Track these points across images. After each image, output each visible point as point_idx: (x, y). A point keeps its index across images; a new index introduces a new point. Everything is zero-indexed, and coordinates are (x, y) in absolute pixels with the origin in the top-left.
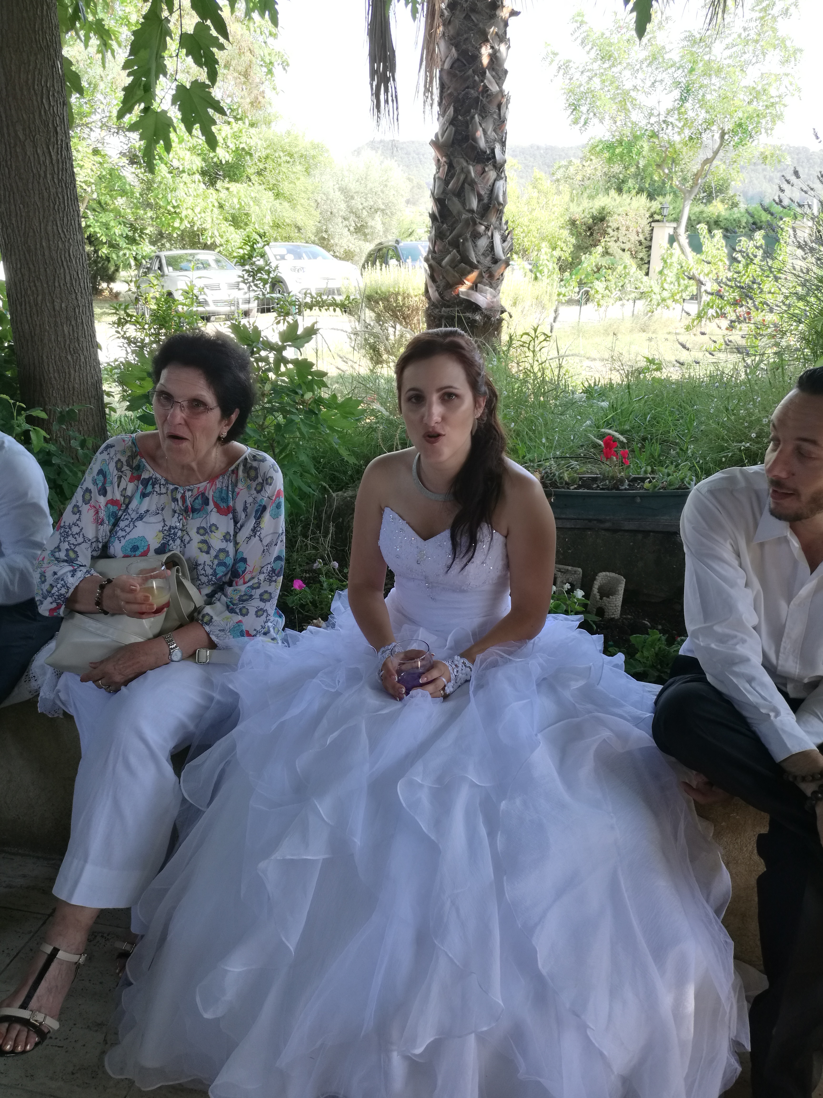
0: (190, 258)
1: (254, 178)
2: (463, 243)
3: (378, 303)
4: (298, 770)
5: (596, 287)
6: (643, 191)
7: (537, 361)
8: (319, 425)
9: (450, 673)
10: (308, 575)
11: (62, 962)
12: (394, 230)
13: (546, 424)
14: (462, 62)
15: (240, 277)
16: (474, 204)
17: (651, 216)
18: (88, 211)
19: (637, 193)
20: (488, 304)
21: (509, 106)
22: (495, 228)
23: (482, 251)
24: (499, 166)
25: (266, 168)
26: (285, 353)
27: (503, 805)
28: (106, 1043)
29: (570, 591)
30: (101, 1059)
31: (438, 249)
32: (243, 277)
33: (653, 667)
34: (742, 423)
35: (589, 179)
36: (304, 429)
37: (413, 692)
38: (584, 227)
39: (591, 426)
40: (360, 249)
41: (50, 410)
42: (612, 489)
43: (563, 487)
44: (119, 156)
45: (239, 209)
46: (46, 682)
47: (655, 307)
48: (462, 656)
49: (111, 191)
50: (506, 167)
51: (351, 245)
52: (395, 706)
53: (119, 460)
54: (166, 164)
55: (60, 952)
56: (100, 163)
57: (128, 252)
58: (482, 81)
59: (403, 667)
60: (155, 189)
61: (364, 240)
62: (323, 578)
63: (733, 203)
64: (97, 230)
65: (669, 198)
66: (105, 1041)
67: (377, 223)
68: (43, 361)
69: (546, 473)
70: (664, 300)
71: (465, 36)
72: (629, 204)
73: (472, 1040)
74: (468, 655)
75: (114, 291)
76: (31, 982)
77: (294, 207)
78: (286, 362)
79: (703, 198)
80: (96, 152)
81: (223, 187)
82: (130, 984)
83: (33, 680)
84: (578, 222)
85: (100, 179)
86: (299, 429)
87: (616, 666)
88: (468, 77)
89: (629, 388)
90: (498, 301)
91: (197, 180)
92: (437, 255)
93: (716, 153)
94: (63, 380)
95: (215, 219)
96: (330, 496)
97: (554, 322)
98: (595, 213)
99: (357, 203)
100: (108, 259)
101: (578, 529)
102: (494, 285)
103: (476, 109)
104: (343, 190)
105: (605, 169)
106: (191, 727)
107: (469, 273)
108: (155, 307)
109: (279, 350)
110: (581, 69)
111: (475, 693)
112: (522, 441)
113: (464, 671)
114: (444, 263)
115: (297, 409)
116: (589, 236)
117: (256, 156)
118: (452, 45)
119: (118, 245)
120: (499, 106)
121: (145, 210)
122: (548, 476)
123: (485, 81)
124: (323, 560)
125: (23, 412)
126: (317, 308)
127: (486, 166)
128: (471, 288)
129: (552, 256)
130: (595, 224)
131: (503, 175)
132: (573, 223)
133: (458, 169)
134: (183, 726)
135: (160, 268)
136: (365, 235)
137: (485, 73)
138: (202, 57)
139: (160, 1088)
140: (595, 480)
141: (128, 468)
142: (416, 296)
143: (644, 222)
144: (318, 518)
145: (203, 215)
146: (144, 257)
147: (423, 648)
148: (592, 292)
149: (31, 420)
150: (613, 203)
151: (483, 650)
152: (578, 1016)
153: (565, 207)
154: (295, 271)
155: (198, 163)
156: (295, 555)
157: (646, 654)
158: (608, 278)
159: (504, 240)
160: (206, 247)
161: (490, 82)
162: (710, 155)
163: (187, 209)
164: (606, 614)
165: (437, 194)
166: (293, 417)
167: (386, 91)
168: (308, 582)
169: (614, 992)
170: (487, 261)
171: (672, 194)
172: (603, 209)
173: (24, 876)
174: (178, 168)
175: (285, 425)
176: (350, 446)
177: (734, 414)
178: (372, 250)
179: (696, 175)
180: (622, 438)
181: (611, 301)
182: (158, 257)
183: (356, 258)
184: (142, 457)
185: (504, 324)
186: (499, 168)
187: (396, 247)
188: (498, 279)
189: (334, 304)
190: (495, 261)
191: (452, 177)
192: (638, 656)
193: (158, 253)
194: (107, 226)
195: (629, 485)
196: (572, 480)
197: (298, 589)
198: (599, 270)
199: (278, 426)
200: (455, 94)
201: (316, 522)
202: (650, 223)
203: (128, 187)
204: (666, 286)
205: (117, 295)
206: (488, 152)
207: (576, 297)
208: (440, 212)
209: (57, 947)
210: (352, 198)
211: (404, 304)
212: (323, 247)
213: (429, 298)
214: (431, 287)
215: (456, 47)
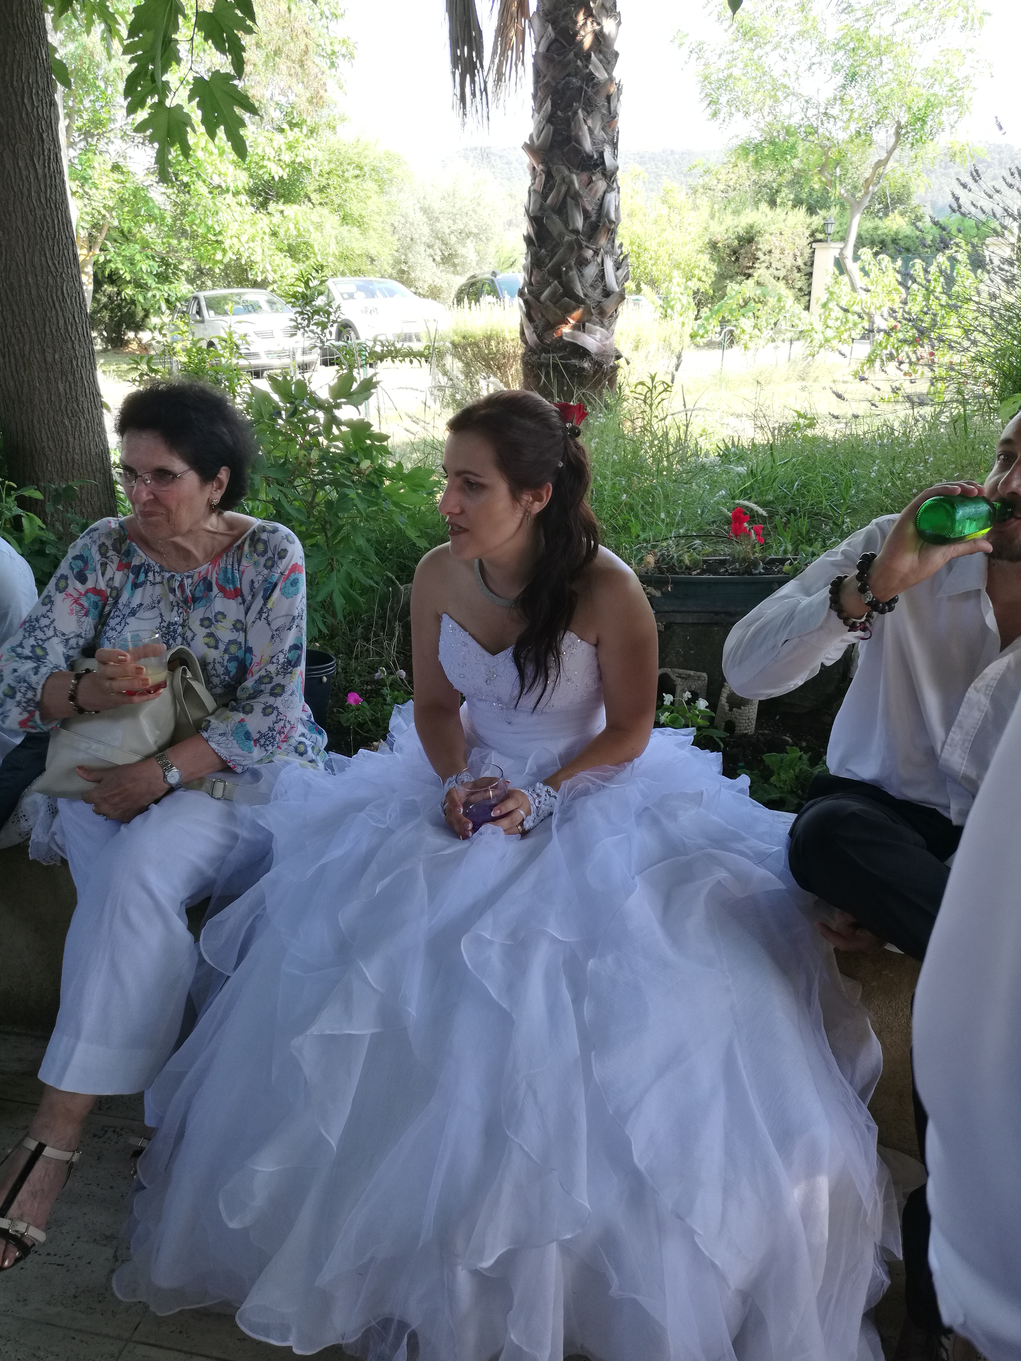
0: (236, 298)
1: (315, 197)
2: (567, 272)
3: (466, 350)
4: (341, 925)
5: (742, 325)
6: (802, 204)
7: (656, 417)
8: (380, 501)
9: (530, 804)
10: (369, 687)
11: (49, 1160)
12: (490, 260)
13: (666, 497)
14: (561, 43)
15: (292, 320)
16: (579, 222)
17: (812, 235)
18: (108, 243)
19: (794, 206)
20: (599, 348)
21: (621, 98)
22: (606, 253)
23: (590, 281)
24: (609, 174)
25: (328, 185)
26: (337, 412)
27: (591, 964)
28: (117, 1260)
29: (693, 700)
30: (109, 1280)
31: (536, 280)
32: (296, 321)
33: (792, 792)
34: (911, 490)
35: (734, 189)
36: (361, 506)
37: (482, 829)
38: (728, 251)
39: (724, 497)
40: (449, 284)
41: (45, 488)
42: (743, 574)
43: (683, 573)
44: (146, 172)
45: (297, 236)
46: (38, 822)
47: (816, 349)
48: (546, 783)
49: (136, 216)
50: (619, 174)
51: (437, 280)
52: (460, 845)
53: (103, 544)
54: (204, 181)
55: (47, 1149)
56: (122, 182)
57: (159, 292)
58: (587, 67)
59: (473, 798)
60: (191, 213)
61: (454, 273)
62: (386, 691)
63: (917, 216)
64: (120, 265)
65: (835, 211)
66: (116, 1258)
67: (468, 251)
68: (33, 426)
69: (662, 555)
70: (827, 340)
71: (564, 10)
72: (784, 221)
73: (553, 1251)
74: (552, 781)
75: (144, 342)
76: (10, 1184)
77: (364, 233)
78: (339, 423)
79: (879, 211)
80: (116, 168)
81: (277, 210)
82: (144, 1188)
83: (22, 821)
84: (719, 245)
85: (122, 201)
86: (356, 506)
87: (741, 791)
88: (569, 62)
89: (771, 449)
90: (611, 344)
91: (244, 203)
92: (534, 288)
93: (890, 153)
94: (59, 450)
95: (266, 250)
96: (396, 590)
97: (677, 370)
98: (742, 232)
99: (444, 226)
100: (133, 302)
101: (704, 624)
102: (606, 324)
103: (579, 101)
104: (425, 211)
105: (754, 177)
106: (210, 872)
107: (575, 309)
108: (185, 359)
109: (328, 409)
110: (718, 52)
111: (559, 827)
112: (636, 517)
113: (548, 802)
114: (543, 297)
115: (353, 482)
116: (734, 262)
117: (315, 171)
118: (548, 21)
119: (146, 284)
120: (608, 98)
121: (179, 239)
122: (664, 559)
123: (590, 67)
124: (388, 667)
125: (12, 492)
126: (389, 358)
127: (593, 174)
128: (575, 327)
129: (686, 288)
130: (742, 247)
131: (615, 185)
132: (714, 245)
133: (558, 179)
134: (200, 872)
135: (199, 312)
136: (455, 265)
137: (590, 56)
138: (224, 41)
139: (181, 1312)
140: (722, 563)
141: (114, 553)
142: (513, 340)
143: (804, 242)
144: (383, 617)
145: (251, 244)
146: (178, 299)
147: (497, 774)
148: (737, 332)
149: (23, 502)
150: (764, 220)
151: (570, 776)
152: (682, 1219)
153: (704, 225)
154: (366, 312)
155: (242, 179)
156: (353, 663)
157: (783, 776)
158: (757, 314)
159: (618, 266)
160: (255, 285)
161: (596, 68)
162: (884, 155)
163: (231, 237)
164: (737, 728)
165: (533, 211)
166: (347, 491)
167: (473, 81)
168: (368, 696)
169: (728, 1190)
170: (596, 294)
171: (838, 207)
172: (752, 227)
173: (20, 1060)
174: (220, 186)
175: (339, 500)
176: (422, 527)
177: (900, 479)
178: (464, 285)
179: (867, 180)
180: (761, 511)
181: (761, 342)
182: (196, 298)
183: (444, 295)
184: (132, 540)
185: (620, 372)
186: (610, 176)
187: (493, 281)
188: (611, 316)
189: (411, 354)
190: (607, 293)
191: (551, 190)
192: (773, 779)
193: (196, 294)
194: (131, 261)
195: (763, 568)
196: (694, 563)
197: (353, 704)
198: (746, 303)
199: (329, 504)
200: (553, 84)
201: (380, 622)
202: (811, 243)
203: (157, 211)
204: (830, 323)
205: (145, 348)
206: (595, 157)
207: (717, 338)
208: (536, 234)
209: (43, 1142)
210: (438, 219)
211: (498, 351)
212: (403, 283)
213: (525, 341)
214: (528, 328)
215: (553, 24)
